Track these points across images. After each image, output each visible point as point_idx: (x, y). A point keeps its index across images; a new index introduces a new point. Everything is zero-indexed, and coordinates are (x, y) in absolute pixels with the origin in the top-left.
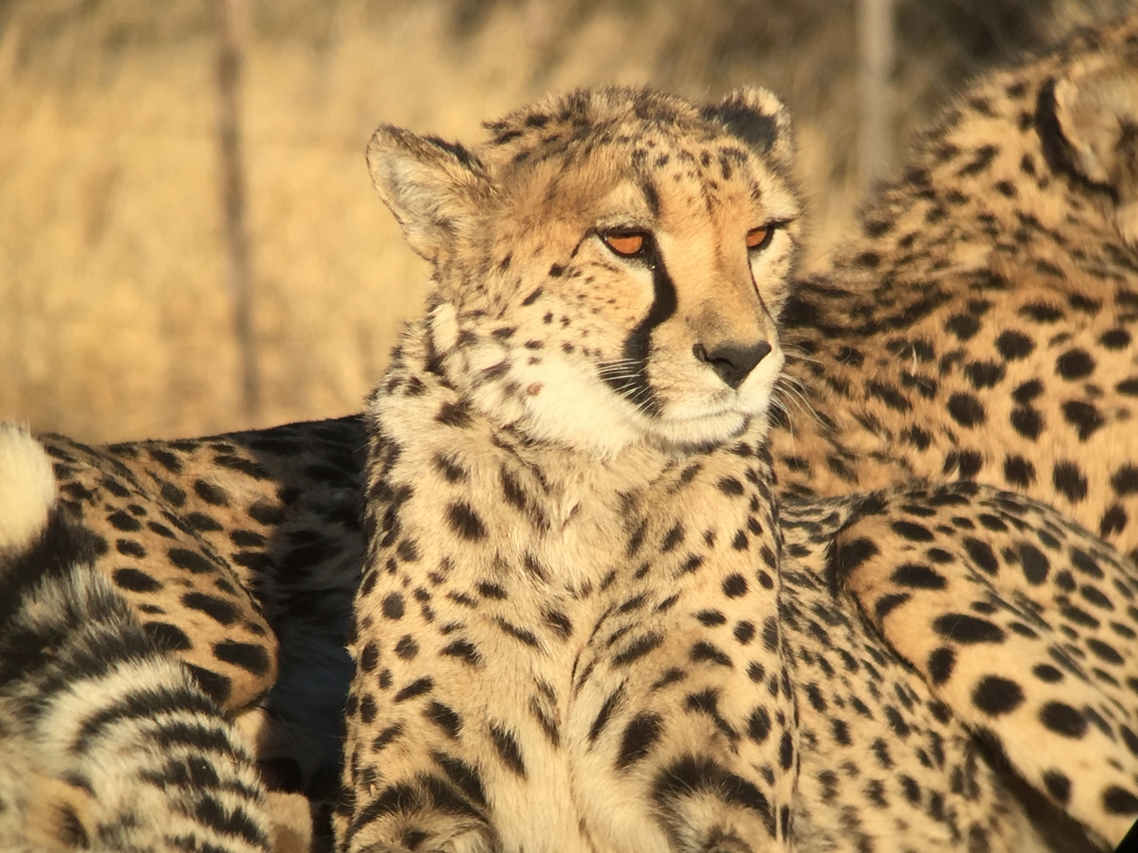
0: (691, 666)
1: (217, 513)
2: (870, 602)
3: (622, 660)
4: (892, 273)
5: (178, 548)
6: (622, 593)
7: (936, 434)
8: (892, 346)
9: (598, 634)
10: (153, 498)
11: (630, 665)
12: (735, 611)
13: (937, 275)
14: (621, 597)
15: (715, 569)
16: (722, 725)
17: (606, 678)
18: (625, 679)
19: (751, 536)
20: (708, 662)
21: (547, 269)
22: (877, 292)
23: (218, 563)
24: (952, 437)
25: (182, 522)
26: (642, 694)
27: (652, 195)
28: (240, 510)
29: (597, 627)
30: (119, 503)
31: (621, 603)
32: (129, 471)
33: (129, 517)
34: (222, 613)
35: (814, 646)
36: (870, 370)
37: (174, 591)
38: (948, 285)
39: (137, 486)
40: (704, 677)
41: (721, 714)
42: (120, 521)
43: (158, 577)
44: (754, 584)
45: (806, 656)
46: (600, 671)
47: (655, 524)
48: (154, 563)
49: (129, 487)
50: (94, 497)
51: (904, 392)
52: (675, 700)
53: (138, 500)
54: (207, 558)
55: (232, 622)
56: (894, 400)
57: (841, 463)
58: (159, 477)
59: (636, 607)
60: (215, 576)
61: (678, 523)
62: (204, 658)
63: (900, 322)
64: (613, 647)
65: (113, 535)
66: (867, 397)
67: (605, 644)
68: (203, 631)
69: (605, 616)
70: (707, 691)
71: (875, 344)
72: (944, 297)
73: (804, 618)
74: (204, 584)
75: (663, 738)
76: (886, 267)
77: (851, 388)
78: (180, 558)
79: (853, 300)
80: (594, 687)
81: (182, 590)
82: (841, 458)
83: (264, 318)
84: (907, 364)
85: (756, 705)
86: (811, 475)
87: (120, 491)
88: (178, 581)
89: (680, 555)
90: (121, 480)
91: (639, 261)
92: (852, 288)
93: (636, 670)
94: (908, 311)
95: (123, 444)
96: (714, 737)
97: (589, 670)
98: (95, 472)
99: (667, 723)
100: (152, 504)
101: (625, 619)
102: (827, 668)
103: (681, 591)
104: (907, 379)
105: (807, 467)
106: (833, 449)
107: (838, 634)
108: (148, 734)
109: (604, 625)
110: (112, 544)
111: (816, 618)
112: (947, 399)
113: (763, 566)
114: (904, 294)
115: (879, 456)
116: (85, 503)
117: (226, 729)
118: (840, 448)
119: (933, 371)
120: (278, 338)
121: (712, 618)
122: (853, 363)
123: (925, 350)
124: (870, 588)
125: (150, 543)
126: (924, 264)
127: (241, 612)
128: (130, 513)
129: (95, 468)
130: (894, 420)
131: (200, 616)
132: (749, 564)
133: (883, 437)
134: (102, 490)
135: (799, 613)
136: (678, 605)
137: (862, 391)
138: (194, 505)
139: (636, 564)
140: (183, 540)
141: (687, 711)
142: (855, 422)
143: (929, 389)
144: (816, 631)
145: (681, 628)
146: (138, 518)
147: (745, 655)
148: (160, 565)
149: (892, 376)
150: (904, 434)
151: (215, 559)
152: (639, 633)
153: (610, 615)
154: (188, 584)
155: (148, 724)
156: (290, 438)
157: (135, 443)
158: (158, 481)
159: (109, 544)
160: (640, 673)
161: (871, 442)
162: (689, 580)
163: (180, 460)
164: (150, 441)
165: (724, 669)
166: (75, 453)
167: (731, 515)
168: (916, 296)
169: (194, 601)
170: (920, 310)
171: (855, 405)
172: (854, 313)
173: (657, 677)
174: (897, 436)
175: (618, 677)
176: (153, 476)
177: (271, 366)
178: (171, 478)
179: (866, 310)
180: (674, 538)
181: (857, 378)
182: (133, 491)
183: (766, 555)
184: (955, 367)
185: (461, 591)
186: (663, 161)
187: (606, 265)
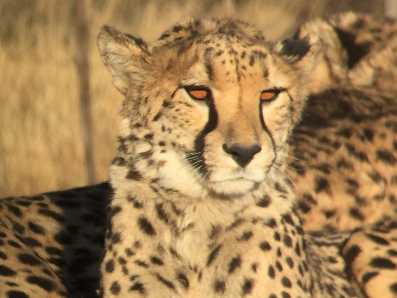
1: (40, 238)
2: (359, 278)
5: (23, 253)
10: (10, 228)
21: (162, 103)
25: (25, 240)
27: (210, 70)
28: (50, 236)
37: (22, 276)
39: (2, 222)
43: (14, 269)
48: (11, 262)
53: (3, 230)
54: (37, 258)
55: (52, 290)
58: (12, 219)
60: (42, 267)
68: (37, 295)
78: (24, 258)
88: (24, 271)
91: (204, 102)
100: (9, 231)
124: (359, 271)
125: (9, 251)
127: (56, 285)
131: (36, 287)
138: (29, 234)
140: (26, 249)
146: (3, 239)
148: (15, 263)
151: (41, 258)
154: (29, 272)
158: (11, 221)
163: (22, 211)
176: (9, 218)
178: (18, 220)
185: (142, 260)
186: (219, 54)
187: (186, 103)
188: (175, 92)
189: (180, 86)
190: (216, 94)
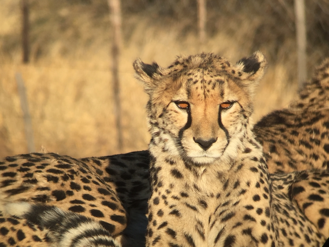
0: (244, 221)
2: (301, 204)
3: (224, 220)
4: (307, 109)
5: (100, 188)
6: (223, 201)
7: (320, 156)
8: (307, 130)
9: (217, 212)
10: (94, 173)
11: (226, 222)
12: (257, 205)
13: (320, 109)
14: (223, 202)
15: (250, 193)
16: (253, 238)
17: (219, 225)
18: (225, 226)
19: (261, 184)
20: (249, 220)
22: (302, 114)
23: (112, 192)
24: (325, 156)
25: (102, 180)
26: (230, 230)
29: (216, 210)
30: (84, 175)
31: (222, 204)
32: (87, 166)
33: (87, 179)
34: (113, 207)
35: (284, 217)
36: (300, 137)
37: (99, 200)
38: (323, 113)
39: (89, 170)
40: (247, 225)
41: (253, 235)
42: (84, 180)
43: (95, 196)
44: (262, 198)
45: (282, 220)
46: (217, 223)
47: (231, 180)
48: (94, 192)
49: (87, 170)
50: (77, 174)
51: (311, 143)
52: (239, 231)
53: (89, 174)
54: (108, 191)
55: (116, 209)
56: (308, 146)
57: (292, 164)
58: (95, 167)
59: (227, 205)
60: (111, 196)
61: (238, 180)
62: (107, 220)
63: (310, 123)
64: (221, 216)
65: (82, 184)
66: (300, 145)
67: (218, 215)
68: (107, 212)
69: (218, 207)
70: (248, 229)
71: (302, 130)
72: (322, 116)
73: (282, 209)
74: (108, 198)
75: (236, 242)
76: (305, 107)
77: (295, 142)
78: (101, 191)
79: (295, 117)
80: (216, 228)
81: (102, 200)
82: (292, 162)
83: (124, 122)
84: (312, 135)
85: (263, 233)
86: (283, 167)
87: (84, 172)
88: (100, 198)
89: (239, 189)
90: (85, 169)
92: (295, 113)
93: (228, 223)
94: (312, 120)
95: (86, 158)
96: (251, 242)
97: (214, 223)
98: (78, 167)
99: (237, 238)
100: (93, 175)
101: (224, 208)
102: (288, 224)
103: (240, 200)
104: (312, 140)
105: (282, 165)
106: (290, 160)
107: (292, 213)
108: (91, 242)
109: (218, 210)
110: (82, 187)
111: (285, 209)
112: (323, 146)
113: (264, 192)
114: (310, 115)
115: (304, 162)
116: (75, 175)
117: (113, 241)
118: (292, 159)
119: (319, 137)
120: (128, 127)
121: (250, 207)
122: (295, 135)
123: (317, 132)
124: (301, 200)
125: (93, 187)
126: (316, 107)
127: (118, 206)
128: (87, 178)
129: (78, 165)
130: (308, 151)
131: (107, 208)
132: (260, 192)
133: (305, 156)
134: (79, 172)
135: (280, 207)
136: (239, 204)
137: (298, 143)
138: (106, 175)
139: (226, 192)
140: (102, 186)
141: (243, 234)
142: (296, 152)
143: (318, 143)
144: (285, 213)
145: (241, 211)
146: (90, 179)
147: (259, 218)
148: (95, 193)
149: (307, 139)
150: (311, 156)
151: (111, 191)
152: (228, 212)
153: (220, 207)
154: (103, 198)
155: (91, 239)
156: (132, 156)
157: (89, 158)
158: (95, 168)
159: (81, 187)
160: (229, 224)
161: (301, 158)
162: (242, 196)
163: (101, 163)
164: (93, 157)
165: (254, 222)
166: (72, 161)
167: (255, 178)
168: (314, 116)
169: (105, 203)
170: (315, 120)
171: (296, 147)
172: (295, 120)
173: (234, 225)
174: (309, 156)
175: (222, 225)
176: (94, 167)
177: (126, 135)
178: (99, 167)
179: (299, 120)
180: (237, 184)
181: (297, 139)
182: (88, 172)
183: (265, 189)
184: (325, 136)
185: (176, 196)
186: (195, 83)
187: (175, 111)
188: (169, 104)
189: (172, 101)
190: (192, 106)
